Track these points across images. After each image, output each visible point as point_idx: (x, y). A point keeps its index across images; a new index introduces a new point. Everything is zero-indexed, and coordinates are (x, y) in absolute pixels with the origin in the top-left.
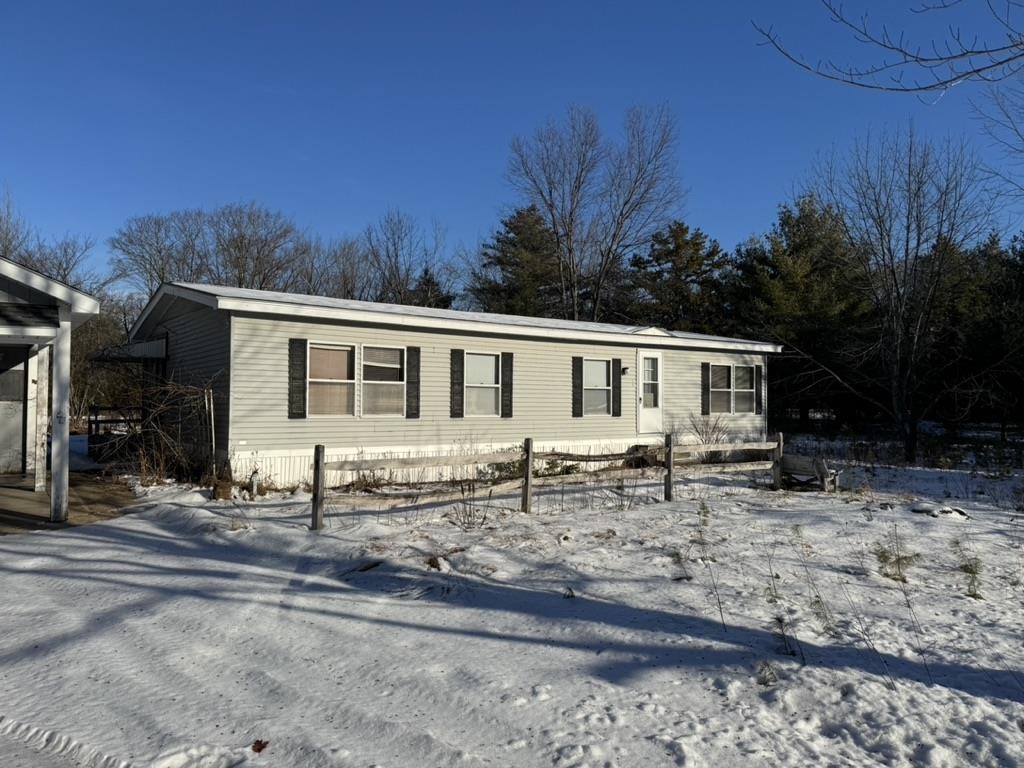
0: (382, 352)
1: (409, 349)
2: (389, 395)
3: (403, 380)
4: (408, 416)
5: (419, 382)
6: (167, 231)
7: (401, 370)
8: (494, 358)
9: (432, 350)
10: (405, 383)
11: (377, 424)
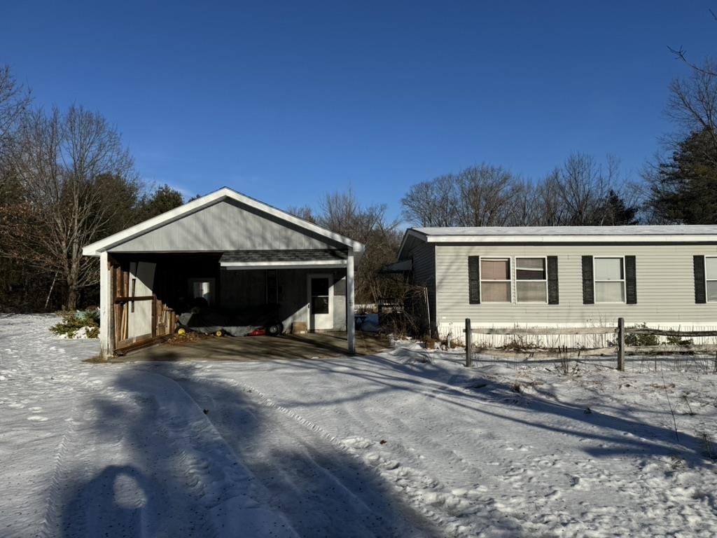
0: (530, 261)
1: (549, 257)
2: (535, 289)
3: (545, 279)
4: (550, 303)
5: (557, 280)
6: (432, 190)
7: (544, 272)
8: (619, 260)
9: (567, 257)
10: (547, 280)
11: (527, 308)
